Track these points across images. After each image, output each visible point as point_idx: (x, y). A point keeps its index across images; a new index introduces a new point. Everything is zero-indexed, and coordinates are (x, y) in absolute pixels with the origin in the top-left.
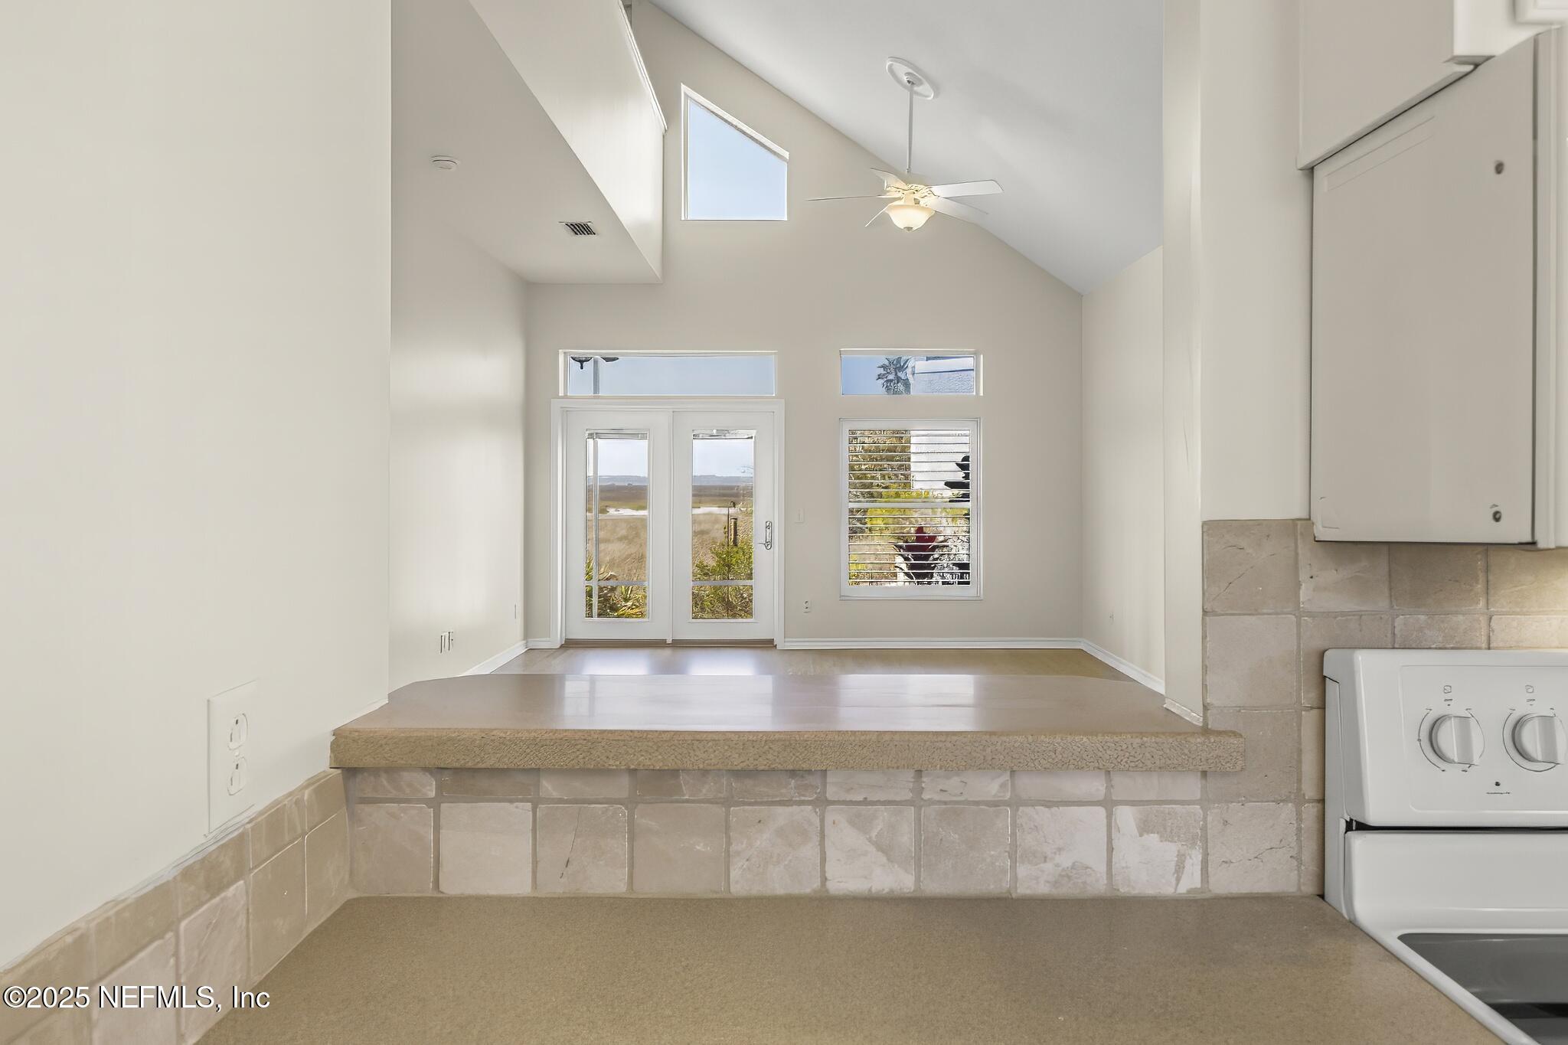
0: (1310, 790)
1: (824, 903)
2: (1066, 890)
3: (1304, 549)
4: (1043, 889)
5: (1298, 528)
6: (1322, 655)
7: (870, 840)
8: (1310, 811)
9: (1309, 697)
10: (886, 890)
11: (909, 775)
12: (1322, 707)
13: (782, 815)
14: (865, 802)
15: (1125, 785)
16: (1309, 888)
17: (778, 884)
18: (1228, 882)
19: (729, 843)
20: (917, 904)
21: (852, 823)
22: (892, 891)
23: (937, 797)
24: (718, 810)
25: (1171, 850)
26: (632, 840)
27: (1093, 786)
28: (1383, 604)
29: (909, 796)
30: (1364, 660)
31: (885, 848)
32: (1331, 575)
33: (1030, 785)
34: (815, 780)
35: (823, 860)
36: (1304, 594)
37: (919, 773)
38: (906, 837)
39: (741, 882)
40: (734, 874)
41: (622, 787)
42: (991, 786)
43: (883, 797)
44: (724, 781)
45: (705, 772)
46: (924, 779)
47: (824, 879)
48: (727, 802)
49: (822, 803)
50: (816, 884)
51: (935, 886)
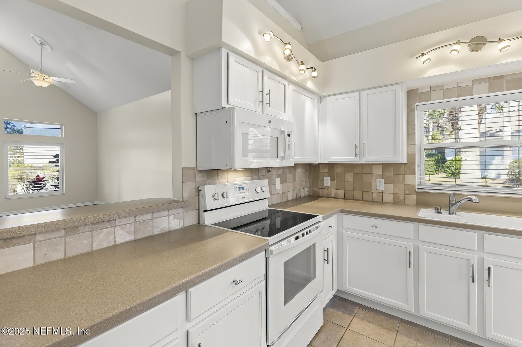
0: (198, 209)
1: (115, 246)
2: (162, 232)
3: (197, 172)
4: (158, 233)
5: (195, 168)
6: (199, 187)
7: (125, 231)
8: (198, 211)
9: (197, 194)
10: (129, 240)
11: (133, 218)
12: (199, 195)
13: (106, 231)
14: (124, 224)
15: (172, 212)
16: (198, 223)
17: (105, 245)
18: (186, 225)
19: (92, 239)
20: (135, 241)
21: (121, 229)
22: (130, 240)
23: (139, 221)
24: (90, 233)
25: (178, 221)
26: (65, 245)
27: (166, 213)
28: (206, 179)
29: (133, 221)
30: (206, 187)
31: (128, 233)
32: (199, 175)
33: (156, 215)
34: (113, 222)
35: (115, 238)
36: (196, 178)
37: (135, 216)
38: (133, 229)
39: (96, 247)
40: (94, 245)
41: (63, 233)
42: (148, 216)
43: (128, 223)
44: (91, 226)
45: (86, 225)
46: (136, 218)
47: (115, 242)
48: (92, 231)
49: (115, 226)
50: (114, 243)
51: (139, 237)
